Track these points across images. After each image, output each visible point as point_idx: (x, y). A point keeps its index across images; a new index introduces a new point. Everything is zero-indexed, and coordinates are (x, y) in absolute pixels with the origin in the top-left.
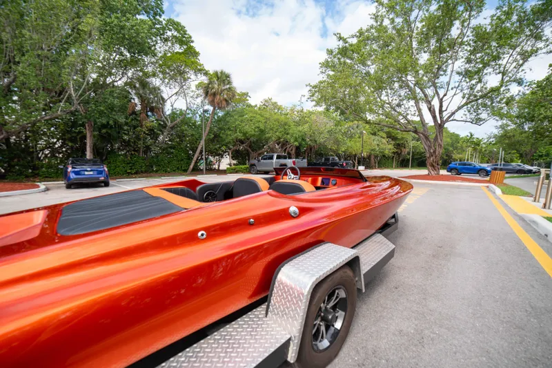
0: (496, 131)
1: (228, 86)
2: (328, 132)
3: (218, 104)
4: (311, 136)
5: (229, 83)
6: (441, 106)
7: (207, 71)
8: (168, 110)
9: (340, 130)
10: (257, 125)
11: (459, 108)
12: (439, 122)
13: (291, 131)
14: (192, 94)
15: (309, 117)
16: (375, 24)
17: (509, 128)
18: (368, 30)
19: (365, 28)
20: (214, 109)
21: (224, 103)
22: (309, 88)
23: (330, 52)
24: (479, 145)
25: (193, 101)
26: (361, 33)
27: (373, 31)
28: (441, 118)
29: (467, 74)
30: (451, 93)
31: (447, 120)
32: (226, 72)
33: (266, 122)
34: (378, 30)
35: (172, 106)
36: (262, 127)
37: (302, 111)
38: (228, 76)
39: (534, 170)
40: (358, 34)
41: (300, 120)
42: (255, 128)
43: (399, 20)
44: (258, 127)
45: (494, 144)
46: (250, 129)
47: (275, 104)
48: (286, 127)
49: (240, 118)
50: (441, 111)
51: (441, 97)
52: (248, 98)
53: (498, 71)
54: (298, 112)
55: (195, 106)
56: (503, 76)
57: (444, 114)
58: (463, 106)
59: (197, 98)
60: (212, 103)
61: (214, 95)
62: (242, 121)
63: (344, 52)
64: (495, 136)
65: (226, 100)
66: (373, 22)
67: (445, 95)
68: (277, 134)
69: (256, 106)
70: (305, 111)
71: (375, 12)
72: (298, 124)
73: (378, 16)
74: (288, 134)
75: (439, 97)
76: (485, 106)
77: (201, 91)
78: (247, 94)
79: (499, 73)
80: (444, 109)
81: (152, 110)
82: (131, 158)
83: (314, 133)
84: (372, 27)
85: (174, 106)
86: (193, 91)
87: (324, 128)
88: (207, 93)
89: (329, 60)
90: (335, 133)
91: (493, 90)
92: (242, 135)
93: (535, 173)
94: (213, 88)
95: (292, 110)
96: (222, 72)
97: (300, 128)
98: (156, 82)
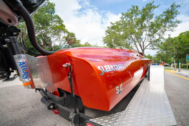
0: (156, 54)
1: (74, 38)
3: (70, 43)
5: (74, 36)
6: (143, 44)
7: (68, 32)
11: (148, 45)
12: (143, 49)
16: (121, 20)
17: (160, 53)
18: (119, 22)
19: (118, 21)
20: (69, 45)
21: (73, 43)
22: (103, 38)
23: (108, 28)
24: (152, 58)
26: (117, 22)
27: (121, 22)
28: (143, 48)
29: (149, 35)
30: (146, 40)
31: (145, 49)
32: (74, 33)
34: (122, 22)
35: (54, 44)
38: (74, 34)
39: (168, 65)
40: (116, 23)
43: (129, 19)
45: (155, 58)
47: (89, 44)
50: (143, 46)
51: (143, 41)
52: (80, 42)
53: (158, 34)
55: (62, 44)
56: (159, 36)
57: (144, 46)
58: (149, 44)
59: (62, 41)
60: (68, 43)
61: (69, 40)
63: (113, 28)
64: (156, 55)
66: (121, 19)
67: (145, 41)
69: (83, 45)
71: (121, 17)
73: (122, 18)
75: (142, 42)
76: (155, 45)
77: (64, 39)
78: (80, 41)
79: (158, 35)
80: (144, 45)
81: (47, 45)
84: (120, 21)
85: (55, 44)
86: (61, 39)
88: (67, 40)
89: (108, 30)
91: (157, 40)
93: (168, 66)
94: (69, 38)
96: (72, 33)
98: (49, 35)
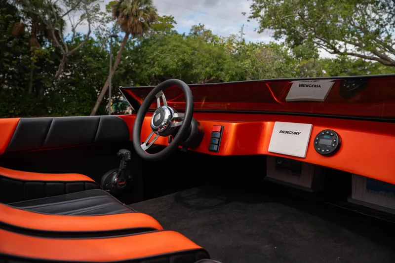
1: (146, 6)
2: (276, 70)
3: (132, 28)
4: (253, 74)
5: (148, 1)
8: (68, 35)
9: (292, 69)
10: (181, 56)
13: (226, 67)
14: (101, 17)
15: (251, 51)
20: (127, 35)
21: (140, 28)
25: (102, 26)
33: (193, 54)
36: (188, 59)
37: (243, 43)
41: (240, 53)
42: (178, 61)
44: (183, 60)
46: (171, 61)
47: (208, 33)
48: (220, 61)
49: (160, 48)
52: (173, 24)
54: (238, 44)
55: (105, 33)
59: (107, 22)
60: (125, 28)
61: (127, 17)
62: (162, 52)
65: (143, 25)
68: (208, 69)
69: (184, 35)
70: (247, 43)
72: (236, 58)
74: (222, 70)
77: (111, 13)
82: (14, 95)
83: (257, 71)
85: (77, 31)
86: (101, 13)
87: (271, 65)
88: (117, 14)
90: (286, 72)
92: (161, 69)
94: (125, 7)
95: (230, 42)
97: (240, 64)
